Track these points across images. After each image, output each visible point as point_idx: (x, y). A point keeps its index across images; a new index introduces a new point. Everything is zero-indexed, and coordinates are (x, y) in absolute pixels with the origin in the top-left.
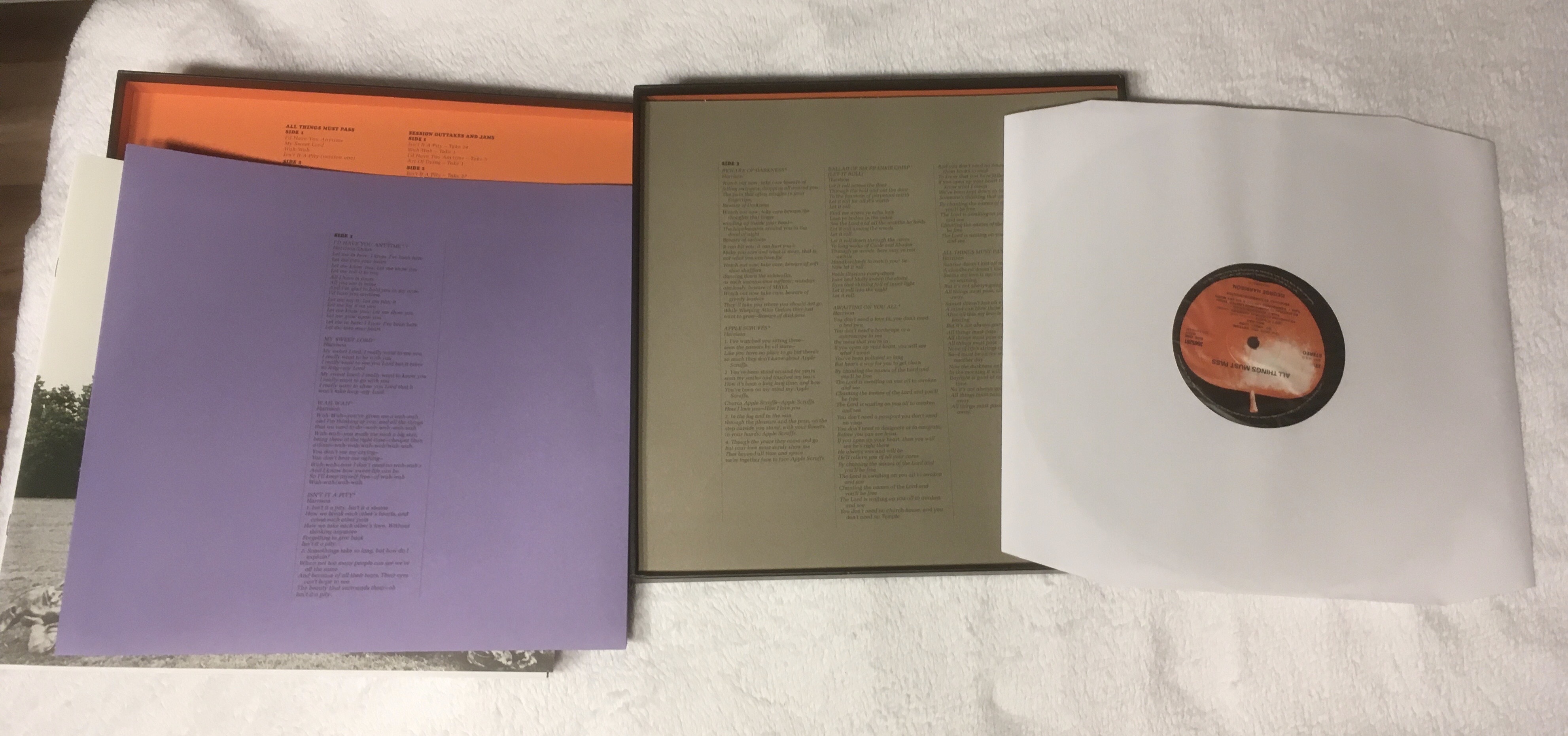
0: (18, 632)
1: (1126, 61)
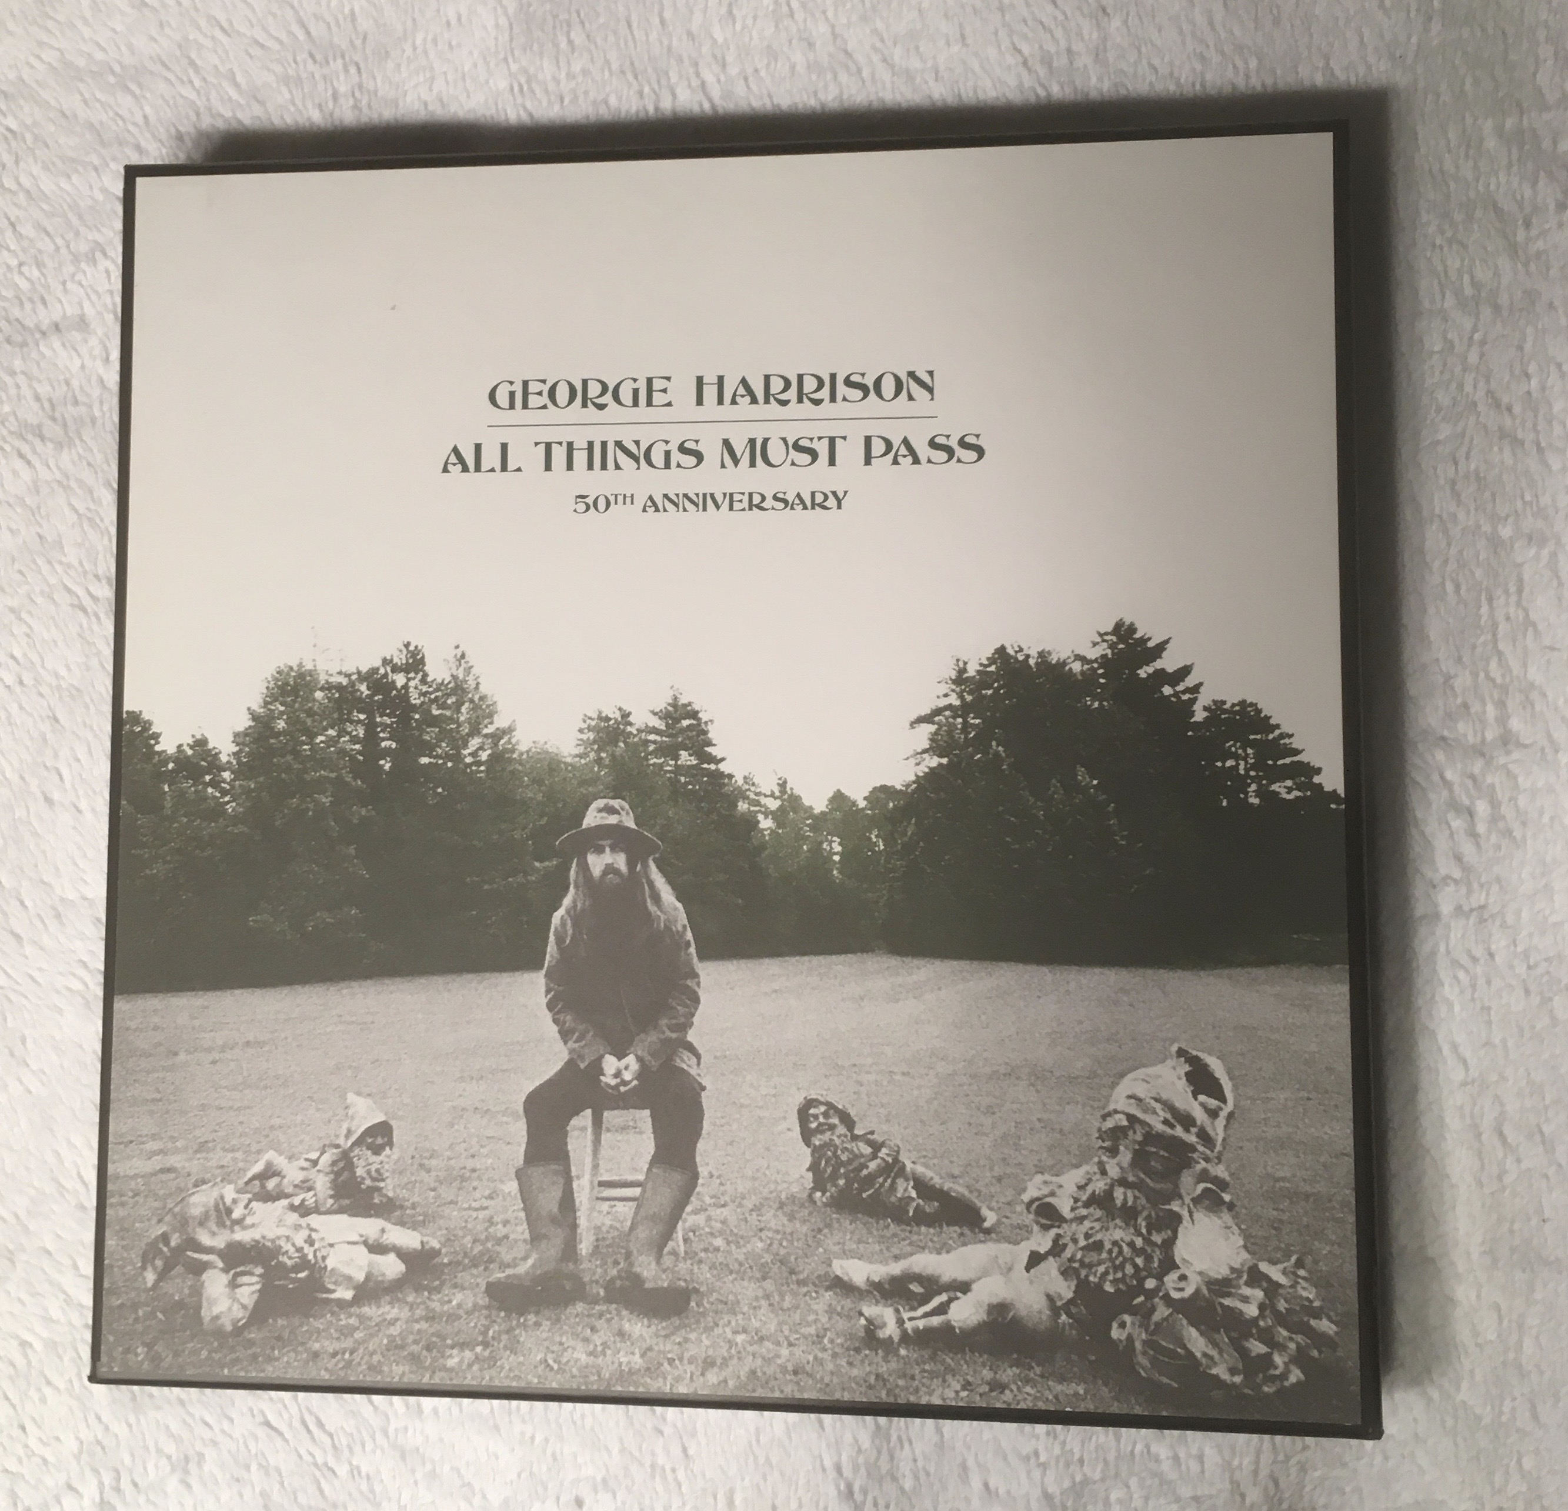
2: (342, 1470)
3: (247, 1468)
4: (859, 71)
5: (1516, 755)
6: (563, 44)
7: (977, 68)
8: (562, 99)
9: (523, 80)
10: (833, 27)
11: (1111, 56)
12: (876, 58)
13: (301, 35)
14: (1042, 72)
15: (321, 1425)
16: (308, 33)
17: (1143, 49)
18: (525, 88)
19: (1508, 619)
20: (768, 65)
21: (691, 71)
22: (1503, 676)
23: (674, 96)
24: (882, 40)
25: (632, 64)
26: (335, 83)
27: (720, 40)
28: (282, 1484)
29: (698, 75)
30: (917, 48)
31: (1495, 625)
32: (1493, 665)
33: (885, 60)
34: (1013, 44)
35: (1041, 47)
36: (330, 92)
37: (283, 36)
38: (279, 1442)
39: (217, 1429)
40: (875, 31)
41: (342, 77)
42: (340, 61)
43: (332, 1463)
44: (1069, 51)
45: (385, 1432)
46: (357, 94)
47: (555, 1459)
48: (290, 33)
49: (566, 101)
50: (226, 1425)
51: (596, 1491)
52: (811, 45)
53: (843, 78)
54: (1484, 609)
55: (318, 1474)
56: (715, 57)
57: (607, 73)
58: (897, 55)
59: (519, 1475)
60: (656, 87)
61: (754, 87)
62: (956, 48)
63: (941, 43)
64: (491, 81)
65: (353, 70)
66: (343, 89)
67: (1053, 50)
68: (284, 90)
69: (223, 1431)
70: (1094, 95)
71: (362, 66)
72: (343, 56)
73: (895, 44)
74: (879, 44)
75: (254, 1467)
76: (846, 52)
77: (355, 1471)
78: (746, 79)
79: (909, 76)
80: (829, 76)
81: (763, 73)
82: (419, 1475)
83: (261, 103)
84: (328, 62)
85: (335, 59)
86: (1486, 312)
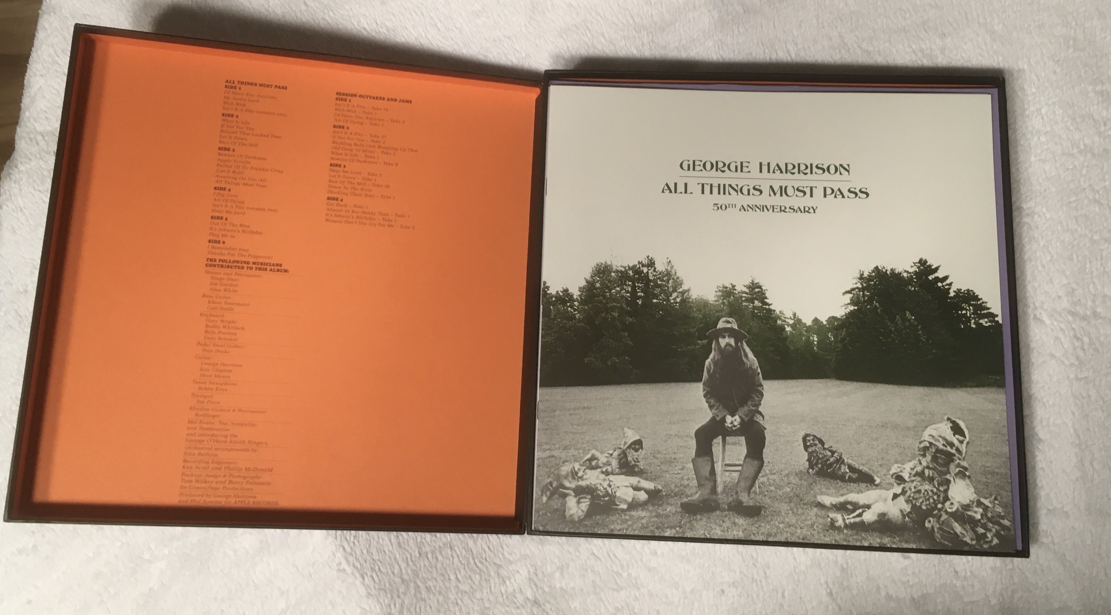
0: (556, 503)
1: (1001, 58)
2: (625, 575)
3: (587, 571)
4: (849, 50)
5: (1100, 321)
6: (736, 31)
7: (895, 52)
8: (734, 52)
9: (719, 44)
10: (840, 33)
11: (946, 52)
12: (855, 46)
13: (631, 22)
14: (920, 55)
15: (615, 556)
16: (634, 21)
17: (959, 50)
18: (720, 46)
19: (1097, 270)
20: (814, 45)
21: (784, 45)
22: (1095, 291)
23: (777, 54)
24: (858, 39)
25: (762, 41)
26: (643, 40)
27: (795, 35)
28: (600, 578)
29: (786, 46)
30: (872, 43)
31: (1092, 273)
32: (1091, 286)
33: (859, 46)
34: (909, 44)
35: (920, 46)
36: (641, 42)
37: (624, 21)
38: (599, 562)
39: (574, 555)
40: (856, 36)
41: (646, 37)
42: (645, 32)
43: (620, 571)
44: (931, 48)
45: (641, 560)
46: (651, 44)
47: (713, 574)
48: (627, 20)
49: (736, 53)
50: (577, 554)
51: (730, 587)
52: (831, 39)
53: (843, 51)
54: (1088, 265)
55: (615, 575)
56: (793, 41)
57: (752, 43)
58: (864, 45)
59: (698, 579)
60: (770, 50)
61: (807, 52)
62: (887, 44)
63: (882, 42)
64: (706, 43)
65: (650, 35)
66: (646, 41)
67: (924, 47)
68: (623, 40)
69: (576, 556)
70: (940, 65)
71: (654, 34)
72: (647, 30)
73: (863, 41)
74: (857, 41)
75: (589, 571)
76: (845, 43)
77: (629, 575)
78: (805, 50)
79: (869, 53)
80: (837, 51)
81: (812, 48)
82: (656, 579)
83: (614, 45)
84: (641, 32)
85: (644, 31)
86: (1089, 155)
